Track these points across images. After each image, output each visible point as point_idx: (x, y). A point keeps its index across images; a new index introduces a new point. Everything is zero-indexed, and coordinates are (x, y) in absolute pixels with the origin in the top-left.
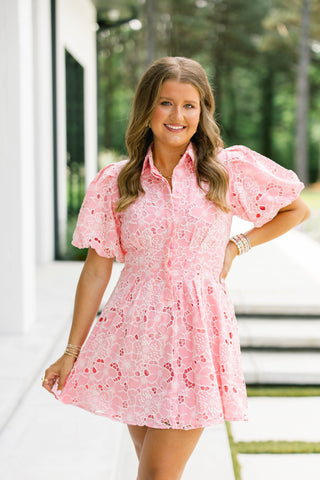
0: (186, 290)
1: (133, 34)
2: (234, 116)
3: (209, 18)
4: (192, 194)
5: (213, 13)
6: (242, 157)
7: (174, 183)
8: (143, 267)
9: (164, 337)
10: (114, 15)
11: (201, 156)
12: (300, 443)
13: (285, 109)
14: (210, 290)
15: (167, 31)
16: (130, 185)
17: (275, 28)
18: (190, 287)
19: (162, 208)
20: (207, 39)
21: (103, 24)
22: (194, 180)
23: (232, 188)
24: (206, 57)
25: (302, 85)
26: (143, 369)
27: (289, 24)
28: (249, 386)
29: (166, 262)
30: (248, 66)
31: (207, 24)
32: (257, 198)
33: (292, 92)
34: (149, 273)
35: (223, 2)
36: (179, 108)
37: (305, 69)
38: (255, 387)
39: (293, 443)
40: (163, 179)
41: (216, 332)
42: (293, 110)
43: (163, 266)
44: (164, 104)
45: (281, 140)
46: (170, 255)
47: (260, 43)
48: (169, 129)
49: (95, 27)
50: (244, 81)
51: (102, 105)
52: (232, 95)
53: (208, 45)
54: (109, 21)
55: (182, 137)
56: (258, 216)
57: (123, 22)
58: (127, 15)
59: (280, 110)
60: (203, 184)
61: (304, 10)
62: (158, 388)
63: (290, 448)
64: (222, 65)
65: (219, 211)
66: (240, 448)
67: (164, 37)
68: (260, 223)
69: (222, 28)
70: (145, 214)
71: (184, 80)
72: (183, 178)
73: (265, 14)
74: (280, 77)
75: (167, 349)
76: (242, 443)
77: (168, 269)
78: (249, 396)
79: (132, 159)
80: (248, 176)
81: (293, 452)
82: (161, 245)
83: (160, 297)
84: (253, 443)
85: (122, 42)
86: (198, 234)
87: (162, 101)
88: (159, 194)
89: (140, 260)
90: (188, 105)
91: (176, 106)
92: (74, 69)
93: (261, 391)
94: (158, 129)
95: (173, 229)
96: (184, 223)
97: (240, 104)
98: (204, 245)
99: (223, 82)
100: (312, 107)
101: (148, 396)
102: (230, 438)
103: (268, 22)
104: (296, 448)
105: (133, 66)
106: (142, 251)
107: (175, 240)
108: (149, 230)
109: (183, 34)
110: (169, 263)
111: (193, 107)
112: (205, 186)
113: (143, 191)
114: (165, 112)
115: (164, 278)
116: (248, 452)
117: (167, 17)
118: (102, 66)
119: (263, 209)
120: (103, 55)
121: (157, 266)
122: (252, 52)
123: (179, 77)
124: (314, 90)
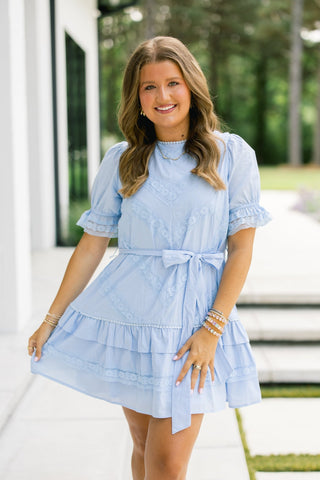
1: (135, 26)
2: (230, 101)
10: (114, 1)
17: (268, 16)
21: (104, 9)
24: (202, 45)
25: (295, 70)
27: (281, 12)
28: (264, 385)
30: (243, 54)
36: (162, 89)
38: (269, 387)
42: (285, 94)
49: (96, 13)
52: (227, 79)
53: (205, 35)
64: (218, 54)
66: (258, 464)
69: (216, 18)
74: (272, 64)
76: (259, 457)
78: (263, 397)
92: (75, 54)
93: (276, 391)
97: (235, 90)
99: (220, 70)
100: (304, 91)
102: (246, 451)
103: (262, 11)
109: (180, 23)
117: (166, 9)
122: (246, 41)
124: (307, 74)
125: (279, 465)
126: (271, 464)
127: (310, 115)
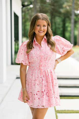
0: (45, 72)
1: (31, 8)
2: (56, 29)
3: (50, 4)
4: (46, 48)
5: (51, 3)
6: (58, 39)
7: (42, 45)
8: (34, 67)
9: (41, 85)
10: (26, 4)
11: (48, 39)
12: (73, 111)
13: (68, 27)
14: (51, 72)
15: (39, 8)
16: (30, 46)
17: (66, 7)
18: (47, 72)
19: (39, 52)
20: (49, 10)
21: (23, 6)
22: (47, 44)
23: (56, 46)
24: (49, 14)
25: (73, 21)
26: (36, 93)
27: (69, 6)
28: (60, 96)
29: (40, 66)
30: (59, 16)
31: (49, 6)
32: (63, 49)
33: (70, 23)
34: (36, 68)
35: (53, 1)
36: (42, 27)
37: (73, 17)
39: (71, 111)
40: (39, 44)
41: (52, 83)
42: (70, 27)
43: (39, 66)
44: (38, 26)
45: (67, 35)
46: (41, 64)
47: (62, 11)
48: (40, 32)
49: (21, 7)
50: (58, 20)
51: (23, 26)
52: (55, 23)
53: (49, 11)
54: (25, 5)
55: (43, 34)
56: (63, 53)
57: (28, 5)
58: (29, 3)
59: (67, 27)
60: (49, 45)
61: (73, 2)
62: (40, 98)
63: (70, 112)
64: (53, 16)
65: (53, 52)
66: (58, 112)
67: (38, 9)
68: (63, 55)
69: (53, 7)
70: (35, 53)
71: (43, 19)
72: (44, 44)
73: (63, 3)
74: (67, 19)
75: (42, 88)
77: (41, 67)
79: (30, 40)
80: (60, 43)
81: (71, 113)
82: (39, 61)
83: (39, 74)
84: (61, 110)
85: (28, 10)
86: (48, 58)
87: (37, 25)
88: (38, 48)
89: (34, 65)
90: (44, 26)
91: (41, 26)
92: (16, 17)
94: (37, 32)
95: (42, 57)
96: (45, 55)
97: (57, 26)
98: (50, 61)
99: (53, 20)
100: (75, 26)
101: (37, 100)
102: (55, 109)
103: (64, 6)
104: (72, 112)
105: (31, 16)
106: (34, 63)
107: (42, 60)
108: (36, 57)
109: (43, 8)
110: (41, 66)
111: (45, 26)
112: (50, 46)
113: (34, 48)
114: (38, 28)
115: (40, 69)
116: (59, 113)
117: (39, 4)
118: (23, 16)
119: (64, 51)
120: (23, 14)
121: (38, 66)
122: (60, 13)
123: (41, 19)
124: (76, 22)
125: (62, 112)
126: (61, 112)
127: (76, 33)
